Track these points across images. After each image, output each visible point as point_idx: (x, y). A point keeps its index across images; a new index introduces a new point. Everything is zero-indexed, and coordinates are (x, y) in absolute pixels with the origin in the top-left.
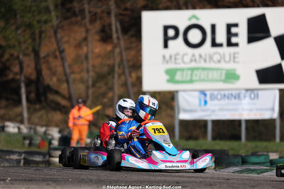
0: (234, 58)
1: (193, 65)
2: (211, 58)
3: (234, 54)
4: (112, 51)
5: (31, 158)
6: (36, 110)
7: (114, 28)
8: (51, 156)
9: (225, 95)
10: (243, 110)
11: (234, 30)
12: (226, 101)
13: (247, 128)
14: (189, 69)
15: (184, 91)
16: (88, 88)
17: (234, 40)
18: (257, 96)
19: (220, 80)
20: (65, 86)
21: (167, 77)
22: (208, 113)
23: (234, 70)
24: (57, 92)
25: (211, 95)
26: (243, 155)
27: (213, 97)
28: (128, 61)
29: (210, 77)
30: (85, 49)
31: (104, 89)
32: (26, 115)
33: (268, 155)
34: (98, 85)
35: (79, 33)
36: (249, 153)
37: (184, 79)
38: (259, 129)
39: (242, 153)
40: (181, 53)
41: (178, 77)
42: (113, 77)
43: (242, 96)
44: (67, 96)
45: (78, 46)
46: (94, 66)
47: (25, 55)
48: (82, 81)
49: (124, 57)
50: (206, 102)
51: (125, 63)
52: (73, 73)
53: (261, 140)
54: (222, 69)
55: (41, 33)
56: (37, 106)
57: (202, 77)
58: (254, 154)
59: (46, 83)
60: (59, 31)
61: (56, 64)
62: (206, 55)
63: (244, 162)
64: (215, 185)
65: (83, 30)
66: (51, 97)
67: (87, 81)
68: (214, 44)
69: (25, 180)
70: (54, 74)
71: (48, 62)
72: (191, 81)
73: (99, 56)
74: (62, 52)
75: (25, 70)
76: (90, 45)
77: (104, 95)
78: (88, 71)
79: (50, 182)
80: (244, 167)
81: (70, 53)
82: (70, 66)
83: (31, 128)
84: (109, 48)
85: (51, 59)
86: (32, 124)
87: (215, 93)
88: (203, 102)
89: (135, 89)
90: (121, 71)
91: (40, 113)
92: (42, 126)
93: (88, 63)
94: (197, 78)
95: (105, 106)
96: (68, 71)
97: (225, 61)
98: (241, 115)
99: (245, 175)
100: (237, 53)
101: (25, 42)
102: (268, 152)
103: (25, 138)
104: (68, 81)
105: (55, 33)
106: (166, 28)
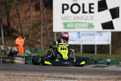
0: (92, 18)
1: (75, 21)
2: (82, 18)
3: (92, 16)
4: (40, 15)
5: (5, 60)
6: (7, 40)
7: (41, 5)
8: (14, 59)
9: (88, 34)
10: (96, 40)
11: (92, 6)
12: (89, 37)
13: (97, 48)
14: (73, 23)
15: (71, 32)
16: (30, 30)
17: (92, 10)
18: (102, 35)
19: (86, 28)
20: (20, 29)
21: (63, 26)
22: (81, 41)
23: (92, 23)
24: (16, 32)
25: (82, 34)
26: (96, 60)
27: (83, 35)
28: (47, 19)
29: (82, 26)
30: (29, 14)
31: (36, 31)
32: (3, 41)
33: (106, 60)
34: (34, 29)
35: (26, 7)
36: (98, 59)
37: (71, 27)
38: (102, 49)
39: (95, 59)
40: (70, 16)
41: (68, 26)
42: (41, 26)
43: (95, 34)
44: (21, 33)
45: (26, 12)
46: (32, 21)
47: (3, 16)
48: (27, 27)
49: (45, 17)
50: (80, 37)
51: (46, 20)
52: (23, 24)
53: (103, 53)
54: (87, 23)
55: (10, 6)
56: (8, 38)
57: (78, 26)
58: (100, 59)
59: (12, 28)
60: (18, 5)
61: (16, 20)
62: (80, 17)
63: (96, 63)
64: (84, 72)
65: (28, 5)
66: (14, 34)
67: (30, 27)
68: (84, 12)
69: (3, 69)
70: (15, 24)
71: (13, 19)
72: (74, 28)
73: (34, 17)
74: (19, 15)
75: (3, 22)
76: (31, 12)
77: (36, 33)
78: (30, 23)
79: (13, 71)
80: (96, 65)
81: (22, 15)
82: (22, 21)
83: (5, 47)
84: (39, 13)
85: (14, 18)
86: (6, 45)
87: (84, 33)
88: (79, 37)
89: (50, 31)
90: (44, 23)
91: (9, 41)
92: (10, 46)
93: (30, 19)
94: (76, 27)
95: (37, 38)
96: (21, 23)
97: (88, 19)
98: (95, 43)
99: (96, 68)
100: (93, 16)
101: (3, 10)
102: (106, 59)
103: (3, 51)
104: (21, 27)
105: (16, 6)
106: (63, 5)
